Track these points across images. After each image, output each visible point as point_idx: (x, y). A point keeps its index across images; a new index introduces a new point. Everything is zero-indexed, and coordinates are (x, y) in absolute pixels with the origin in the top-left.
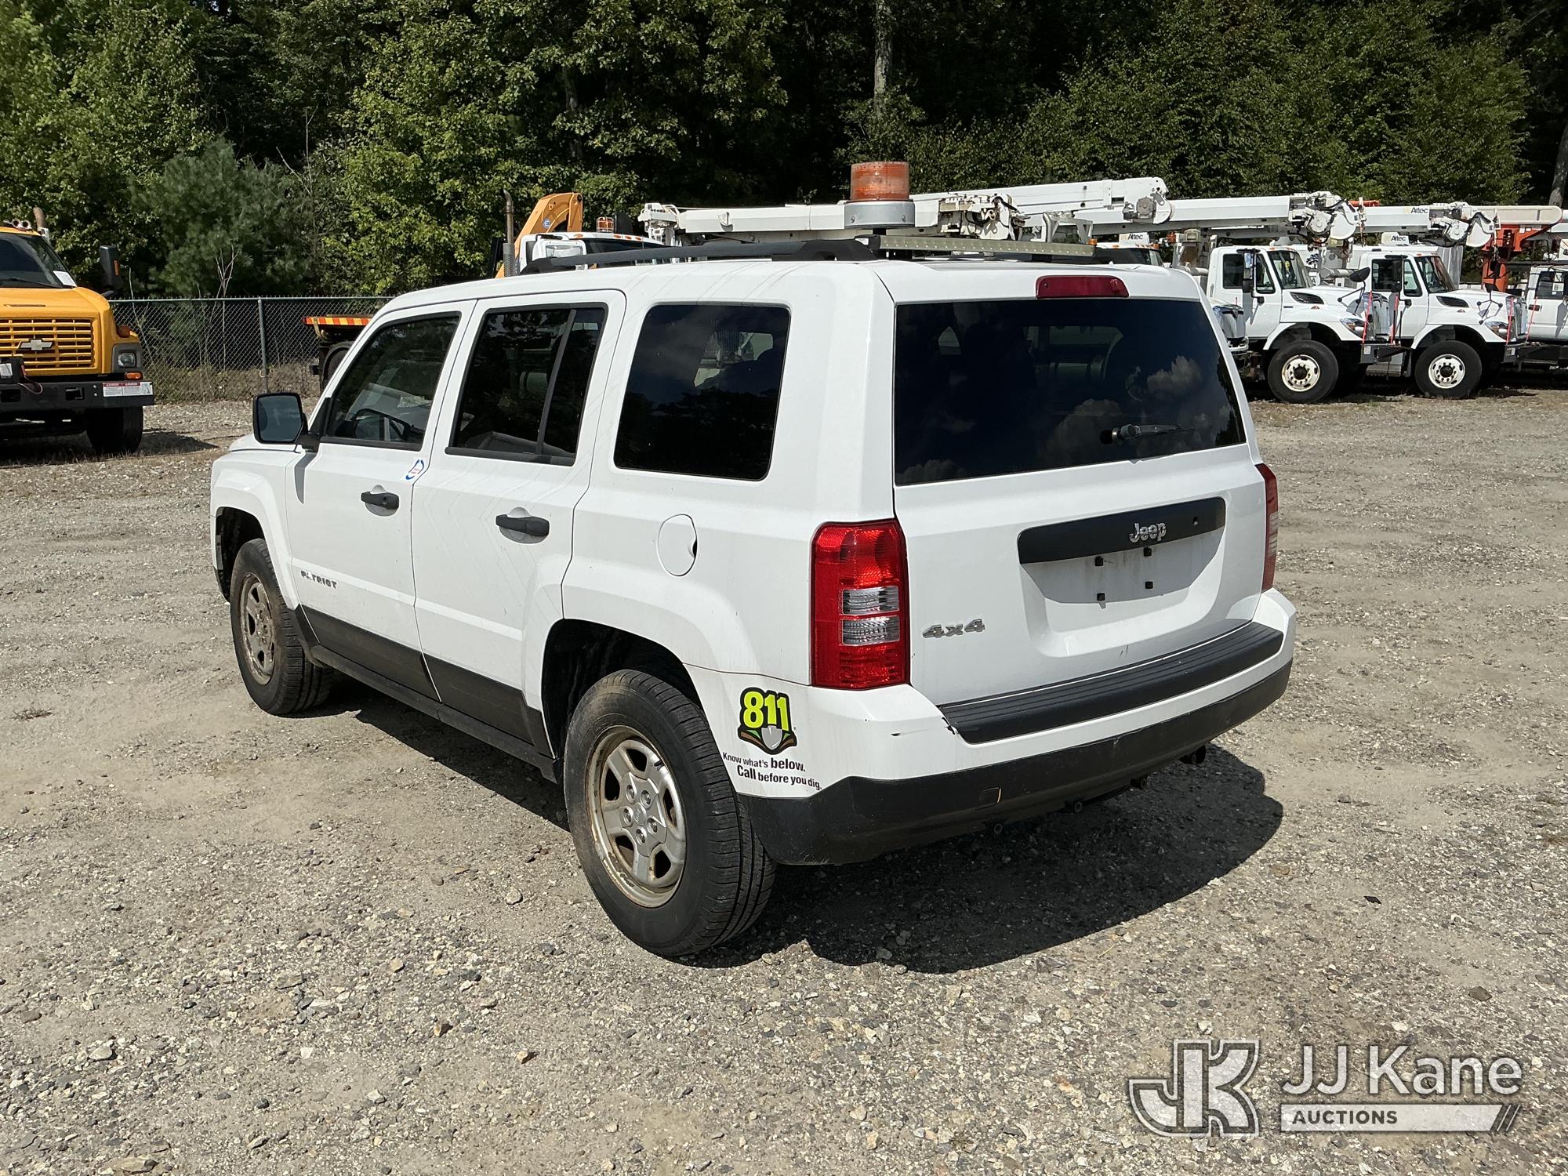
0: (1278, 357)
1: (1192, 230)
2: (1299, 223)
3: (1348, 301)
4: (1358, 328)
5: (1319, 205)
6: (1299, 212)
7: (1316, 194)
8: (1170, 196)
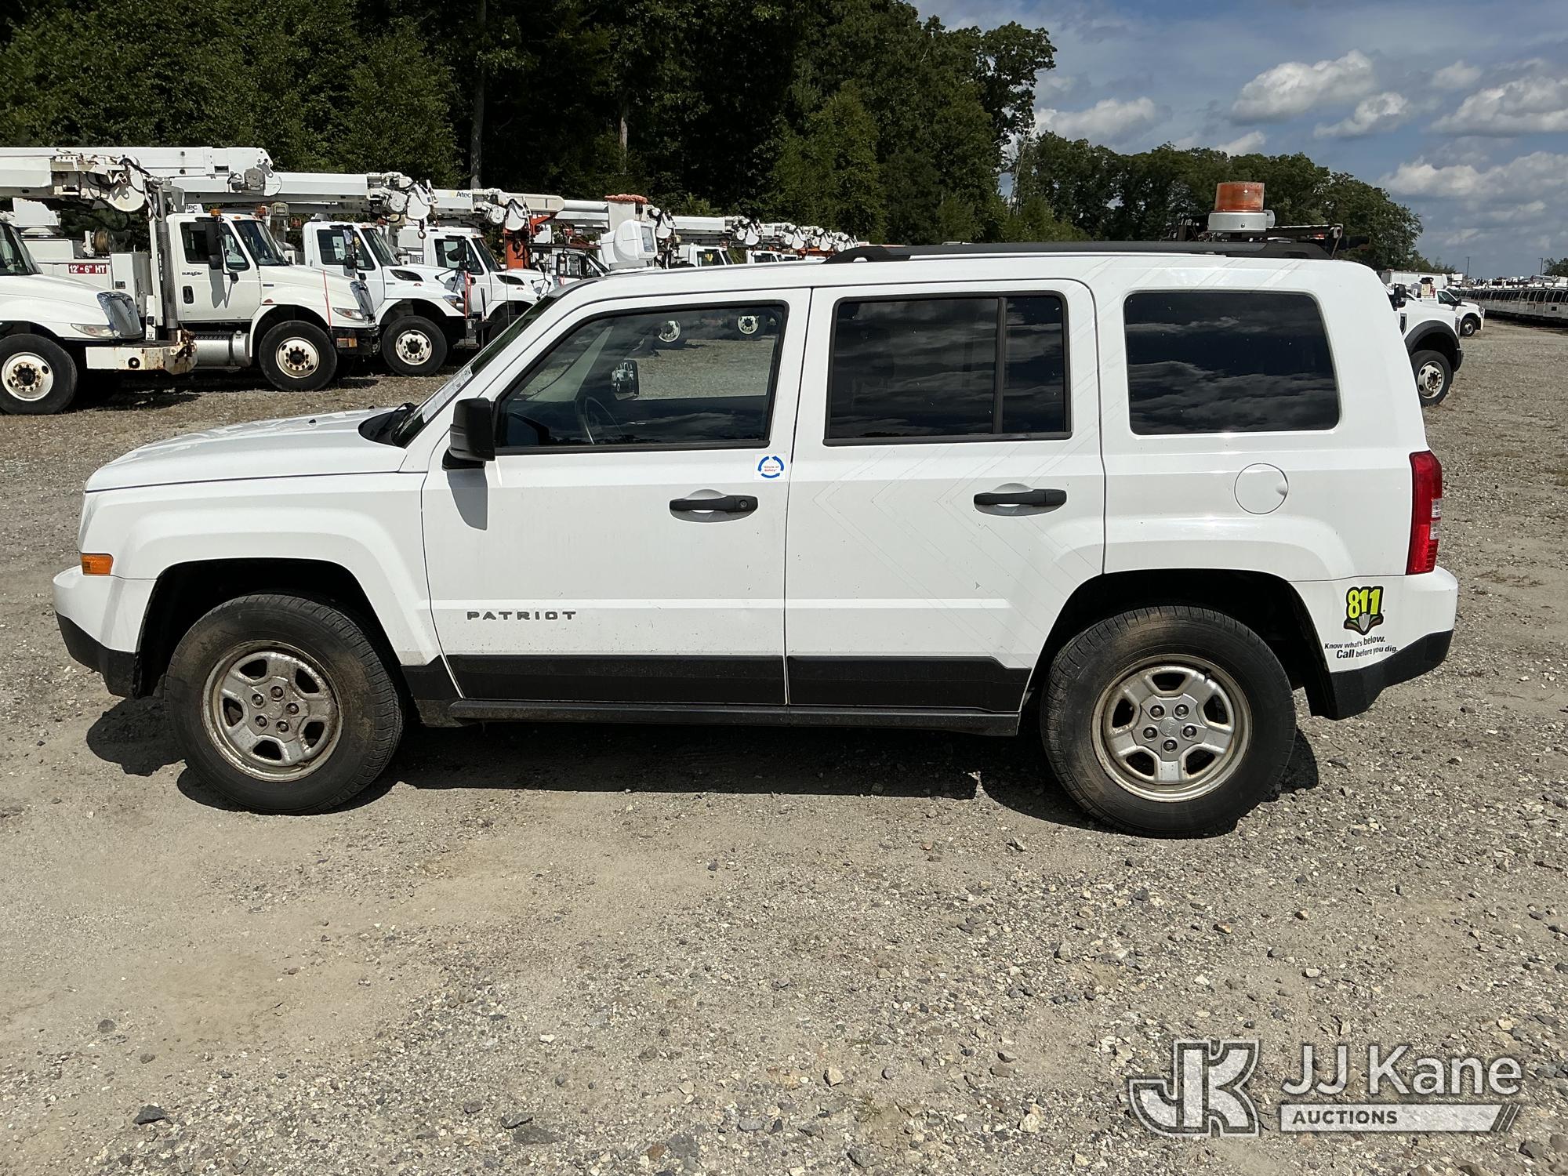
0: (390, 332)
1: (280, 204)
2: (377, 202)
3: (445, 278)
4: (458, 305)
5: (394, 185)
6: (376, 191)
7: (390, 174)
8: (275, 168)
